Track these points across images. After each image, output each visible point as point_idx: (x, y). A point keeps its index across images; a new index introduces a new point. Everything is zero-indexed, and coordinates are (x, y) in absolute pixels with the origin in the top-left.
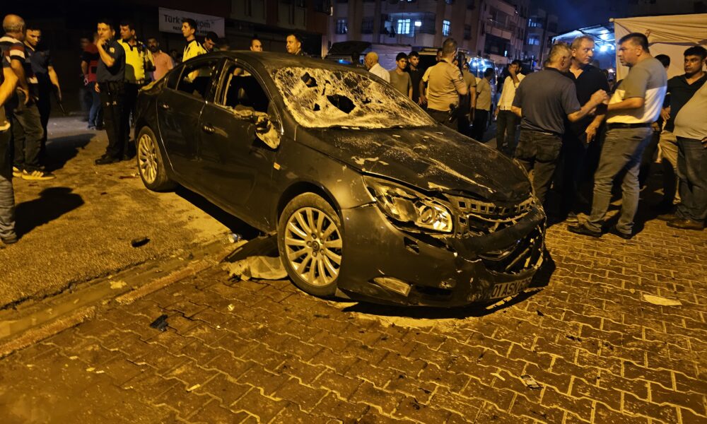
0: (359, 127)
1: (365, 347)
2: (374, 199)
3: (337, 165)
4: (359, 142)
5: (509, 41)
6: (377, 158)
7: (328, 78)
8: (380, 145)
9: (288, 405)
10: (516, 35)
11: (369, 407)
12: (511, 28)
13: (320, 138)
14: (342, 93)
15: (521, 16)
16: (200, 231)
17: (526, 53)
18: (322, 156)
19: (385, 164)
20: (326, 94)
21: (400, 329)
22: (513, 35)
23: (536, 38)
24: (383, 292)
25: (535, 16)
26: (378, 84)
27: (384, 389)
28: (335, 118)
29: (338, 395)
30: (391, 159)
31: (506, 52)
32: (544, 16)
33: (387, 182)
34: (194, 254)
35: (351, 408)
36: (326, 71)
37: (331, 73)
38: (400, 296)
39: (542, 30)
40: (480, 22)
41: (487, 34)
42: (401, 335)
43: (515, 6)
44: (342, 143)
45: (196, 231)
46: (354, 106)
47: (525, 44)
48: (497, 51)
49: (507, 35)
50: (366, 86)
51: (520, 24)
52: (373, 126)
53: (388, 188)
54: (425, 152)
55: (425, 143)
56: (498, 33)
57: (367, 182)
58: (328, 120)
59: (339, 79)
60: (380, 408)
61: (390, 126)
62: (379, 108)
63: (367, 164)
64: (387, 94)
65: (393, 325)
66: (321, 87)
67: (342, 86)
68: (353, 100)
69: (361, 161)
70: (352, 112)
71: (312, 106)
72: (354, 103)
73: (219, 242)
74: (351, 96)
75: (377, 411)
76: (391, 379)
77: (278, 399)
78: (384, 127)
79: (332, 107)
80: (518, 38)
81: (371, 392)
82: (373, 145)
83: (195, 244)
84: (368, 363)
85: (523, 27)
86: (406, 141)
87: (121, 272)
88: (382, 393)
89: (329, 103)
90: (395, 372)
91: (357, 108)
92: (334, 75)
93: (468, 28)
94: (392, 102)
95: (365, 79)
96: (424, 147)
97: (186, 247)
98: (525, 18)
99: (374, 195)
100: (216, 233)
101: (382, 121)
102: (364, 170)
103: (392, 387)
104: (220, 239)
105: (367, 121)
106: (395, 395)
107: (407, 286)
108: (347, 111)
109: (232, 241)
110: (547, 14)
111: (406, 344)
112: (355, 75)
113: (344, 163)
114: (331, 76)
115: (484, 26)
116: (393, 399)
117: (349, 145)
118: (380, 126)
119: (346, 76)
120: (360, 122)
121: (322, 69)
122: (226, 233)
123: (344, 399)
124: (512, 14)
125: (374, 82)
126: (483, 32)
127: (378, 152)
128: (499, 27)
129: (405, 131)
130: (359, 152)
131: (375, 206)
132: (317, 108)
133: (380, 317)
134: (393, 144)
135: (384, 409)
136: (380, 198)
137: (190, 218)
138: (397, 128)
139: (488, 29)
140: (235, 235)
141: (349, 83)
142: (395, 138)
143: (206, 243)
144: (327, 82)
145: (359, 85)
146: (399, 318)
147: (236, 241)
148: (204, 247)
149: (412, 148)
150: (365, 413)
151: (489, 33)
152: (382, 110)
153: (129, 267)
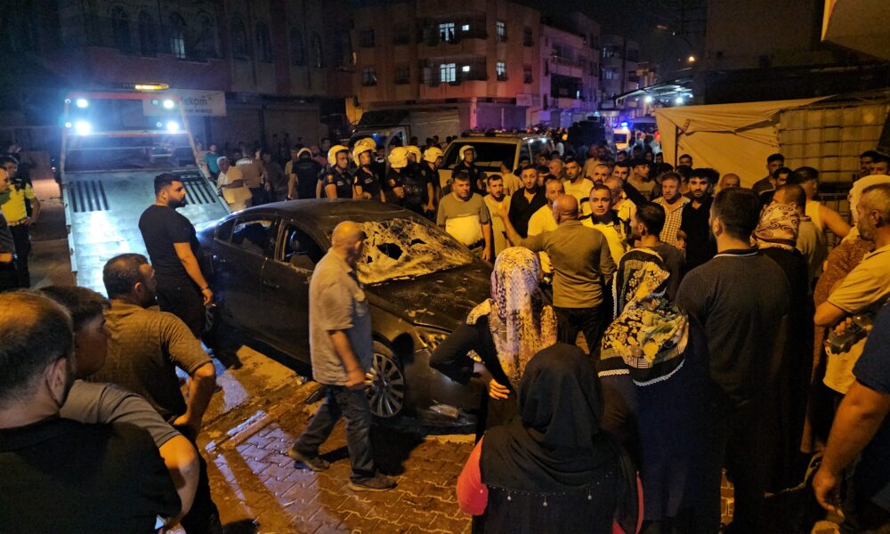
0: (409, 276)
1: (428, 461)
2: (425, 345)
3: (395, 318)
4: (410, 294)
5: (580, 79)
6: (425, 310)
7: (377, 229)
8: (426, 295)
9: (377, 503)
10: (588, 72)
11: (433, 499)
12: (581, 62)
13: (377, 294)
14: (389, 241)
15: (592, 47)
16: (269, 377)
17: (603, 91)
18: (381, 311)
19: (432, 314)
20: (376, 244)
21: (454, 444)
22: (584, 72)
23: (614, 70)
24: (437, 417)
25: (610, 44)
26: (421, 226)
27: (443, 486)
28: (387, 268)
29: (411, 494)
30: (437, 308)
31: (578, 93)
32: (621, 44)
33: (434, 330)
34: (270, 399)
35: (421, 500)
36: (374, 223)
37: (378, 224)
38: (451, 419)
39: (621, 61)
40: (541, 60)
41: (552, 74)
42: (454, 448)
43: (583, 36)
44: (396, 297)
45: (265, 377)
46: (402, 252)
47: (601, 79)
48: (566, 94)
49: (576, 73)
50: (410, 230)
51: (593, 56)
52: (420, 272)
53: (435, 335)
54: (464, 294)
55: (464, 286)
56: (565, 71)
57: (419, 332)
58: (380, 272)
59: (386, 227)
60: (440, 498)
61: (435, 270)
62: (424, 249)
63: (419, 316)
64: (430, 235)
65: (449, 442)
66: (370, 240)
67: (389, 234)
68: (400, 246)
69: (413, 314)
70: (401, 258)
71: (365, 259)
72: (402, 249)
73: (288, 385)
74: (398, 243)
75: (438, 500)
76: (448, 479)
77: (369, 501)
78: (430, 272)
79: (383, 256)
80: (592, 74)
81: (435, 489)
82: (421, 296)
83: (268, 391)
84: (431, 471)
85: (596, 60)
86: (449, 285)
87: (213, 423)
88: (441, 489)
89: (380, 252)
90: (451, 475)
91: (405, 254)
92: (382, 226)
93: (528, 69)
94: (435, 242)
95: (409, 223)
96: (463, 290)
97: (261, 394)
98: (597, 49)
99: (425, 342)
100: (284, 377)
101: (427, 264)
102: (415, 322)
103: (448, 484)
104: (289, 382)
105: (414, 268)
106: (450, 489)
107: (455, 410)
108: (396, 258)
109: (299, 383)
110: (625, 42)
111: (458, 455)
112: (400, 221)
113: (399, 317)
114: (380, 227)
115: (547, 64)
116: (449, 491)
117: (402, 299)
118: (426, 271)
119: (392, 224)
120: (409, 269)
121: (370, 221)
122: (292, 376)
123: (416, 496)
124: (581, 46)
125: (417, 225)
126: (546, 74)
127: (425, 303)
128: (565, 63)
129: (448, 275)
130: (409, 304)
131: (426, 350)
132: (370, 260)
133: (439, 437)
134: (437, 291)
135: (443, 498)
136: (430, 344)
137: (255, 364)
138: (440, 271)
139: (553, 67)
140: (303, 378)
141: (396, 231)
142: (439, 283)
143: (277, 388)
144: (376, 232)
145: (405, 230)
146: (453, 436)
147: (303, 383)
148: (277, 391)
149: (453, 292)
150: (430, 502)
151: (554, 72)
152: (427, 251)
153: (218, 418)
